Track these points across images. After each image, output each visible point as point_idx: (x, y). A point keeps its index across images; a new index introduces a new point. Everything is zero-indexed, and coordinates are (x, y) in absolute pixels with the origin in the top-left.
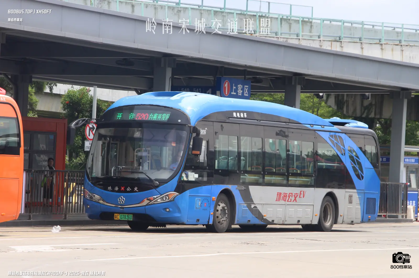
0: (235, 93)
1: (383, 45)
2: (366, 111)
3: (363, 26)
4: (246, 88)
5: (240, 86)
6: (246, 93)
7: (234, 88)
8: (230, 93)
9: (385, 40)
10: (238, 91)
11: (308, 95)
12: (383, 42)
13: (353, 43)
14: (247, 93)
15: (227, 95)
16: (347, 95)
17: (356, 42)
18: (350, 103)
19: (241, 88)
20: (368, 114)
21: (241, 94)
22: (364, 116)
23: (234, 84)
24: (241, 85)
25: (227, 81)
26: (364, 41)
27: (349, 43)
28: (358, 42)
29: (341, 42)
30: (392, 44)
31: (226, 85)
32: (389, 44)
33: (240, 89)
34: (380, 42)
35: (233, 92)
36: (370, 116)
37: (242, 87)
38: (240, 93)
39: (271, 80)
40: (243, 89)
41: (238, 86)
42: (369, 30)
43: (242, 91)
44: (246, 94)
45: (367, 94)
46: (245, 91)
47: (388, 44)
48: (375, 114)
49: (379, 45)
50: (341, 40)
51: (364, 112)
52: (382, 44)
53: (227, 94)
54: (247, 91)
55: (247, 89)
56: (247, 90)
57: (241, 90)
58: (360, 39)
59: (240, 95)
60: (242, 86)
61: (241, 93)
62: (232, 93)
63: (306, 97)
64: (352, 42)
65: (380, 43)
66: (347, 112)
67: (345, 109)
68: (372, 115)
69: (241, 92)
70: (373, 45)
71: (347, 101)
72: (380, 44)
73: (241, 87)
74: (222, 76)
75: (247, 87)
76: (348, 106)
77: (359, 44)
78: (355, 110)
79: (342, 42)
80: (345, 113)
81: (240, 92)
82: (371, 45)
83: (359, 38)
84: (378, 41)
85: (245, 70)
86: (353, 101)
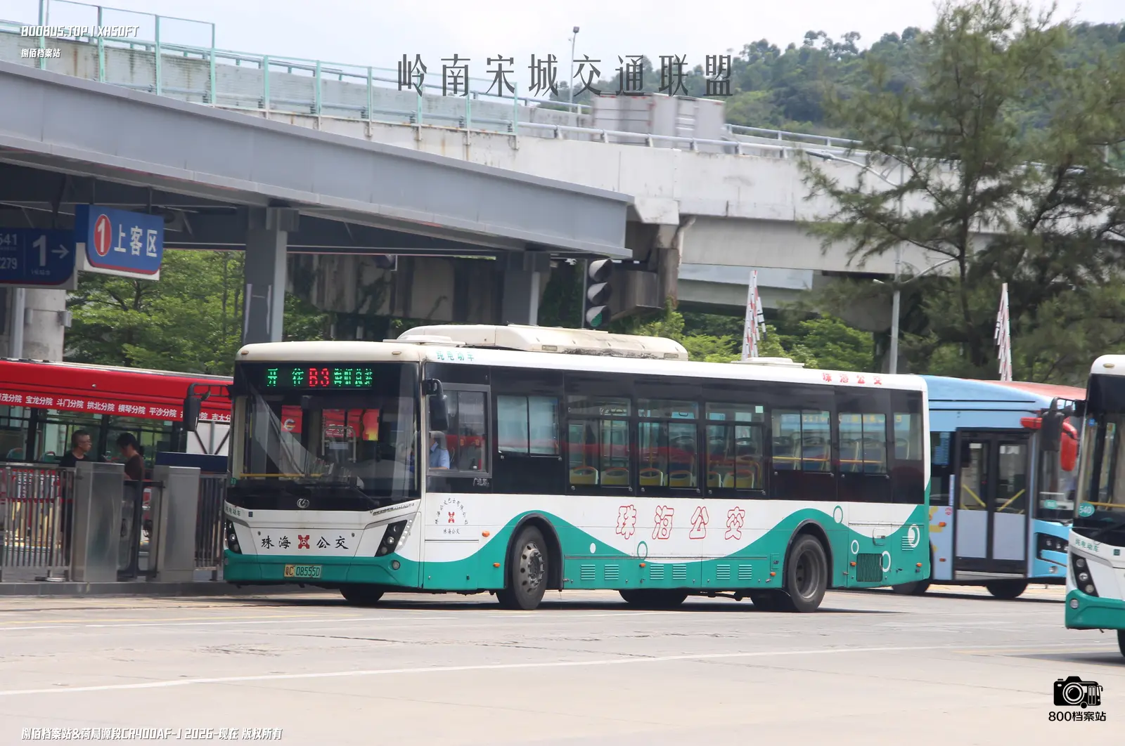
0: (124, 250)
1: (420, 129)
2: (369, 299)
3: (340, 78)
4: (152, 235)
5: (136, 231)
6: (150, 249)
7: (122, 234)
8: (112, 249)
9: (425, 117)
10: (132, 244)
11: (210, 252)
12: (420, 123)
13: (346, 123)
14: (155, 250)
15: (102, 254)
16: (320, 256)
17: (354, 121)
18: (328, 279)
19: (138, 236)
20: (375, 306)
21: (137, 253)
22: (363, 311)
23: (120, 226)
24: (139, 228)
25: (104, 217)
26: (372, 118)
27: (338, 122)
28: (358, 121)
29: (317, 118)
30: (441, 129)
31: (102, 227)
32: (435, 128)
33: (136, 238)
34: (412, 121)
35: (118, 247)
36: (379, 313)
37: (141, 234)
38: (136, 250)
39: (189, 215)
40: (143, 239)
41: (133, 229)
42: (358, 90)
43: (140, 245)
44: (152, 251)
45: (389, 256)
46: (150, 243)
47: (432, 128)
48: (392, 307)
49: (410, 130)
50: (314, 115)
51: (364, 301)
52: (418, 128)
53: (102, 251)
54: (156, 244)
55: (155, 237)
56: (153, 241)
57: (140, 241)
58: (363, 113)
59: (135, 255)
60: (140, 231)
61: (139, 250)
62: (117, 249)
63: (206, 259)
64: (343, 120)
65: (413, 125)
66: (321, 298)
67: (314, 293)
68: (384, 310)
69: (138, 248)
70: (397, 128)
71: (318, 270)
72: (413, 127)
73: (139, 233)
74: (92, 203)
75: (154, 235)
76: (321, 286)
77: (362, 126)
78: (341, 295)
79: (320, 119)
80: (314, 302)
81: (136, 246)
82: (390, 128)
83: (359, 110)
84: (407, 120)
85: (146, 190)
86: (335, 272)
